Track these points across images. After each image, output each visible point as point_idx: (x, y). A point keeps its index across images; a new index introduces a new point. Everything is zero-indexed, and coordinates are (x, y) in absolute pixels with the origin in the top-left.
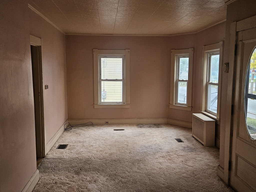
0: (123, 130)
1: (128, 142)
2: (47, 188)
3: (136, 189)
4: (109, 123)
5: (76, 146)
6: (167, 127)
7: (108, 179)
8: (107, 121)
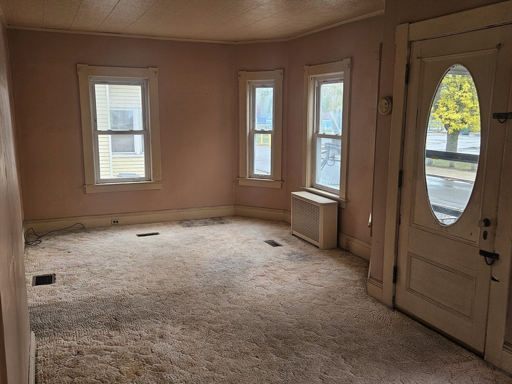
0: (157, 234)
1: (181, 256)
2: (65, 366)
3: (248, 338)
4: (119, 222)
5: (74, 275)
6: (238, 222)
7: (184, 329)
8: (115, 219)
